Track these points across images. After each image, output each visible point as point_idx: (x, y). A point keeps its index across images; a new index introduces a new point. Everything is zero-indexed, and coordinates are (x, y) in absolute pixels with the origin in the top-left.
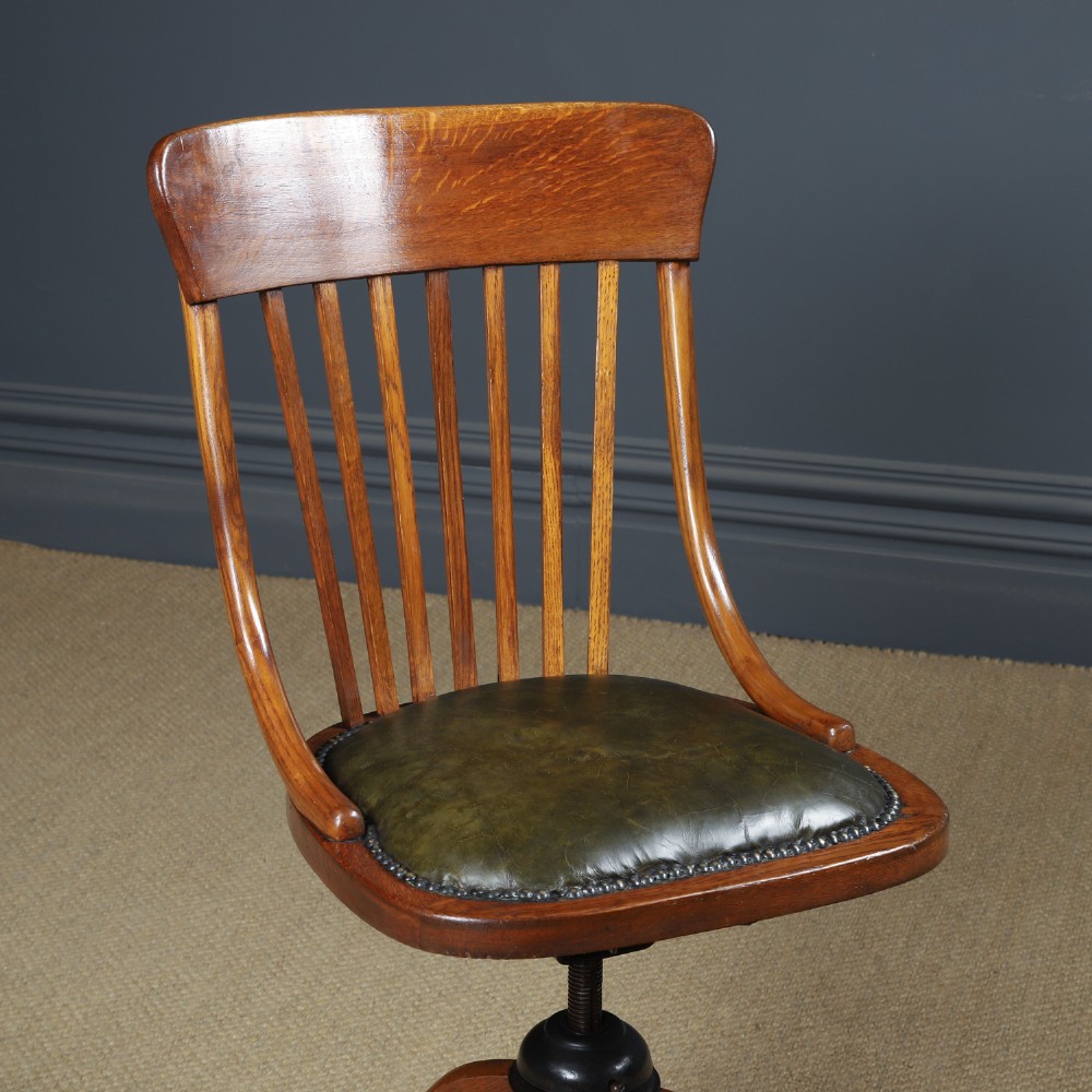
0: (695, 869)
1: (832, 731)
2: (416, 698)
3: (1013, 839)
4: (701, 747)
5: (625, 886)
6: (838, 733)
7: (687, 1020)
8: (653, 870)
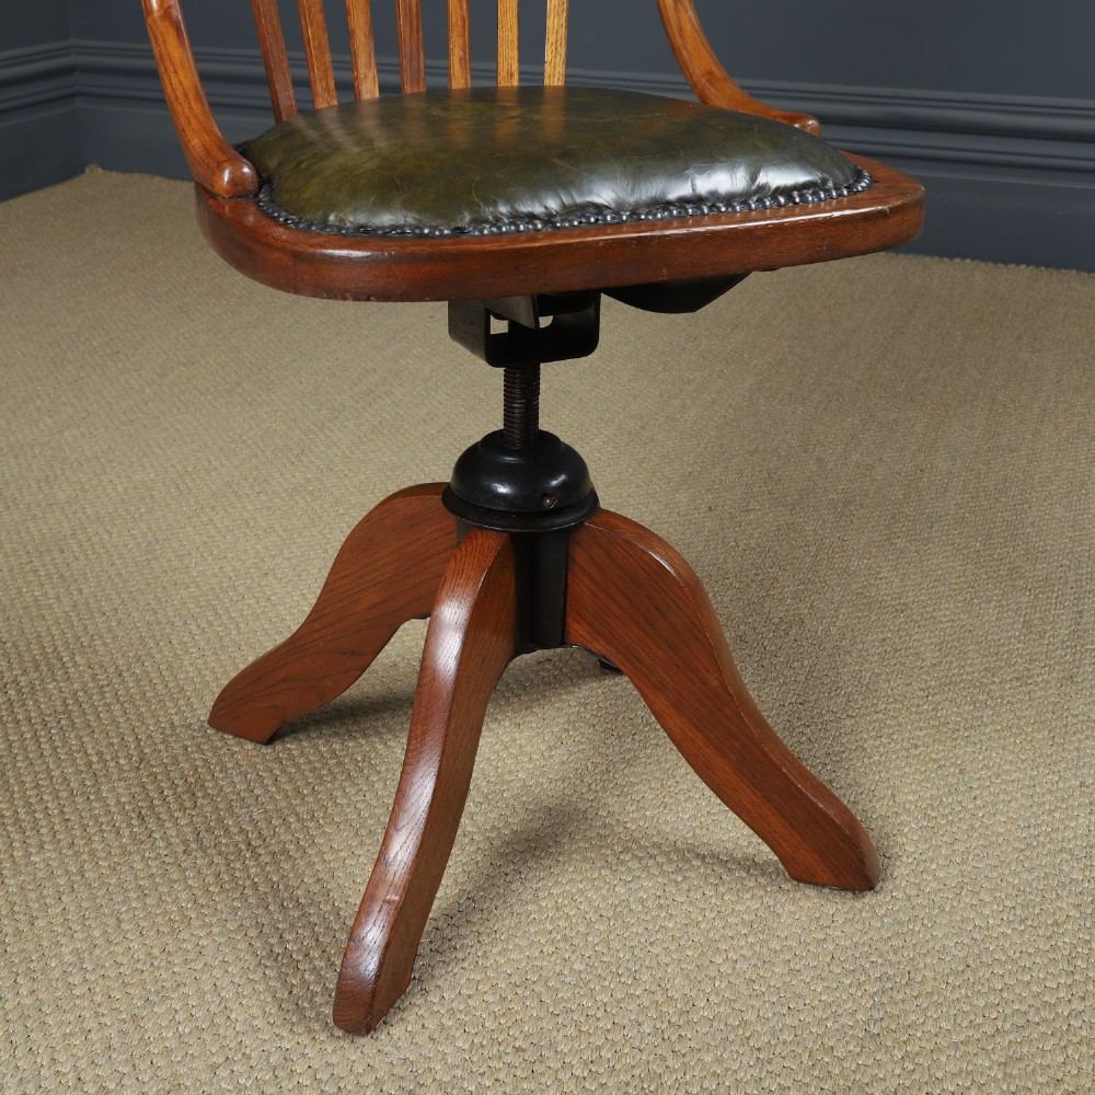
0: (629, 216)
3: (937, 376)
5: (543, 227)
7: (648, 503)
8: (579, 213)
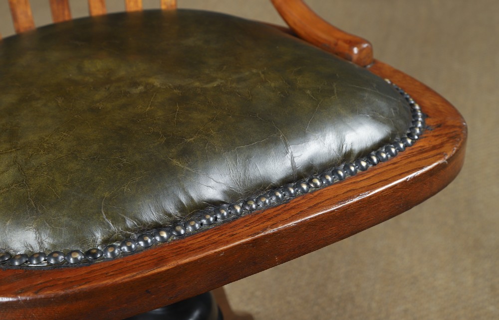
0: (242, 208)
1: (356, 50)
2: (18, 31)
4: (247, 73)
5: (169, 237)
6: (360, 51)
8: (199, 214)
